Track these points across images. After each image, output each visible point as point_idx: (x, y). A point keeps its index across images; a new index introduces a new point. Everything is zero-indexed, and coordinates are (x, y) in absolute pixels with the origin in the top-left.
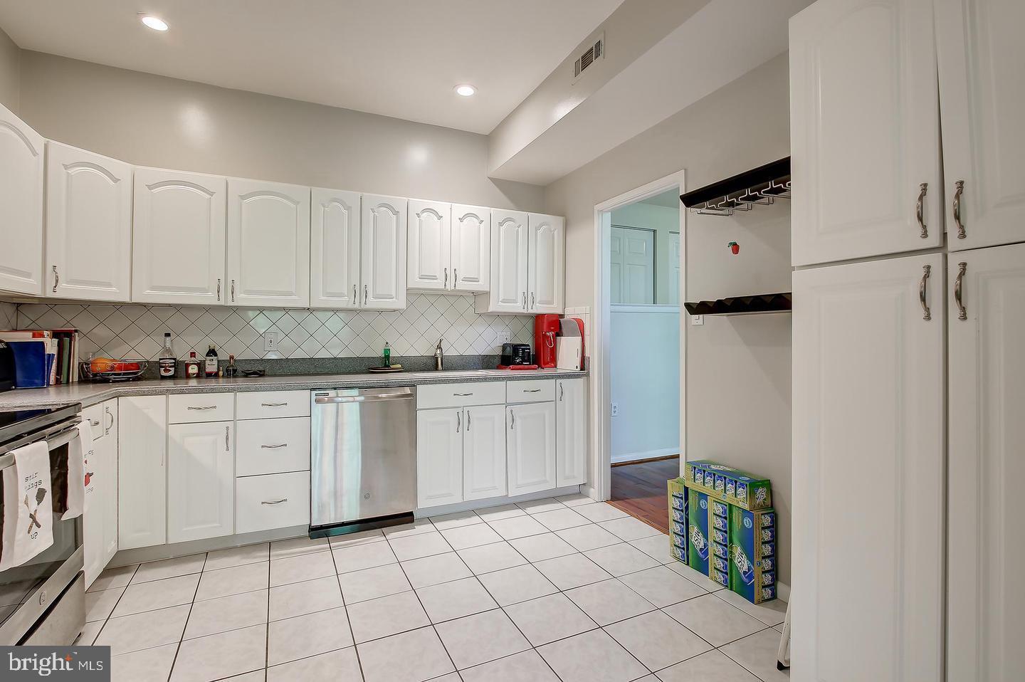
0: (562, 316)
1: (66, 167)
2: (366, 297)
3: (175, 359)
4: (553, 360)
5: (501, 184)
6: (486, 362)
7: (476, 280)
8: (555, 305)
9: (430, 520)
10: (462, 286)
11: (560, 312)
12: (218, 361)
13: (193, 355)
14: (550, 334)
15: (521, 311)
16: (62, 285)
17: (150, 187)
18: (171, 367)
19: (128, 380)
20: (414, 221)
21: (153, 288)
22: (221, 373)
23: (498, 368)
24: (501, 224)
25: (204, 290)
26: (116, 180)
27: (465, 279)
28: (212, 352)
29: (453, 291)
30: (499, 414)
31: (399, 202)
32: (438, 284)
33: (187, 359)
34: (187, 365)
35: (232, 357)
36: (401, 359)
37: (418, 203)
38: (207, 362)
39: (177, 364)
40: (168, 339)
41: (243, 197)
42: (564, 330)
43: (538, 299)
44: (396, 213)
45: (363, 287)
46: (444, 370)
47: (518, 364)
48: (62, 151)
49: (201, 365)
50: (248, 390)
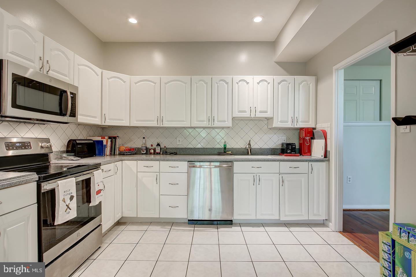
0: (314, 129)
1: (108, 79)
2: (214, 121)
3: (146, 147)
4: (309, 151)
5: (280, 64)
6: (273, 152)
7: (266, 112)
8: (310, 123)
9: (240, 225)
10: (259, 115)
11: (313, 126)
12: (161, 148)
13: (152, 145)
14: (308, 138)
15: (290, 126)
16: (107, 120)
17: (136, 83)
18: (145, 150)
19: (131, 154)
20: (236, 86)
21: (137, 121)
22: (161, 153)
23: (279, 155)
24: (279, 83)
25: (153, 121)
26: (125, 82)
27: (261, 112)
28: (158, 145)
29: (253, 118)
30: (276, 178)
31: (228, 78)
32: (247, 115)
33: (150, 147)
34: (150, 149)
35: (165, 147)
36: (230, 149)
37: (237, 78)
38: (157, 149)
39: (147, 149)
40: (144, 139)
41: (166, 84)
42: (315, 136)
43: (300, 120)
44: (227, 83)
45: (213, 117)
46: (251, 154)
47: (289, 153)
48: (108, 74)
49: (154, 150)
50: (164, 160)
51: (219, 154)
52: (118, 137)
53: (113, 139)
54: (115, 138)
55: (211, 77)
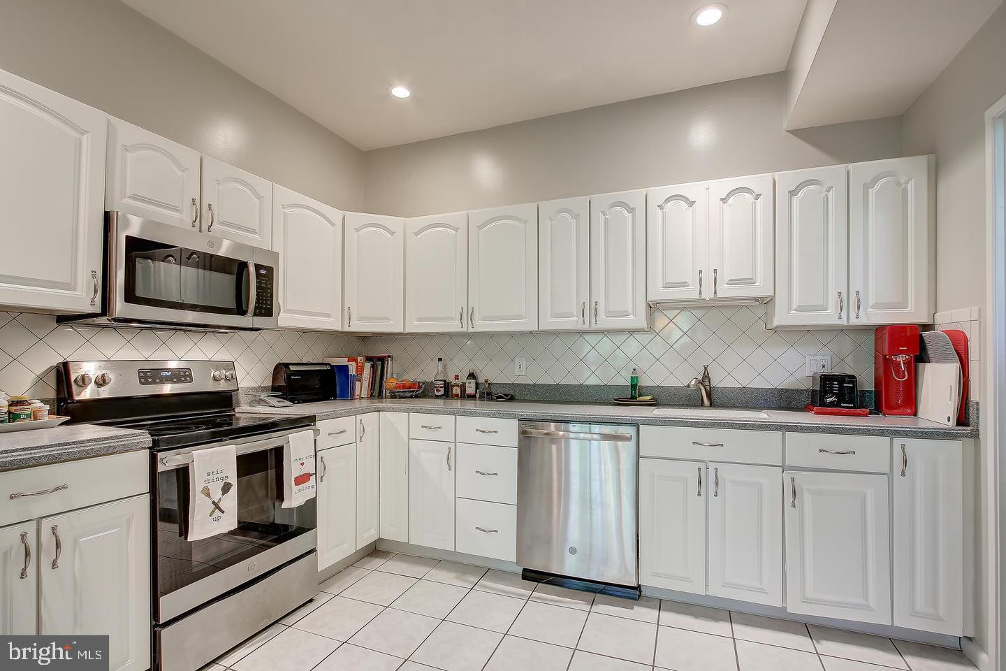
0: (927, 327)
1: (357, 230)
2: (596, 315)
3: (445, 381)
4: (909, 401)
5: (804, 134)
6: (785, 400)
7: (750, 281)
8: (911, 307)
9: (661, 605)
10: (725, 292)
11: (923, 319)
12: (477, 384)
13: (457, 377)
14: (901, 359)
15: (837, 322)
16: (354, 321)
17: (416, 234)
18: (441, 387)
19: (411, 397)
20: (656, 215)
21: (420, 320)
22: (478, 395)
24: (793, 193)
25: (452, 320)
26: (392, 233)
27: (733, 282)
28: (472, 376)
29: (711, 300)
30: (772, 481)
31: (635, 196)
32: (691, 293)
33: (454, 382)
34: (453, 386)
35: (487, 381)
36: (650, 390)
37: (658, 193)
38: (467, 384)
39: (447, 386)
40: (440, 362)
41: (480, 227)
42: (931, 351)
43: (870, 301)
44: (631, 210)
45: (593, 303)
47: (831, 405)
48: (356, 218)
49: (463, 387)
50: (464, 414)
51: (620, 402)
52: (389, 356)
53: (379, 362)
54: (382, 360)
55: (588, 198)
